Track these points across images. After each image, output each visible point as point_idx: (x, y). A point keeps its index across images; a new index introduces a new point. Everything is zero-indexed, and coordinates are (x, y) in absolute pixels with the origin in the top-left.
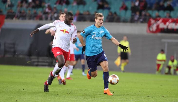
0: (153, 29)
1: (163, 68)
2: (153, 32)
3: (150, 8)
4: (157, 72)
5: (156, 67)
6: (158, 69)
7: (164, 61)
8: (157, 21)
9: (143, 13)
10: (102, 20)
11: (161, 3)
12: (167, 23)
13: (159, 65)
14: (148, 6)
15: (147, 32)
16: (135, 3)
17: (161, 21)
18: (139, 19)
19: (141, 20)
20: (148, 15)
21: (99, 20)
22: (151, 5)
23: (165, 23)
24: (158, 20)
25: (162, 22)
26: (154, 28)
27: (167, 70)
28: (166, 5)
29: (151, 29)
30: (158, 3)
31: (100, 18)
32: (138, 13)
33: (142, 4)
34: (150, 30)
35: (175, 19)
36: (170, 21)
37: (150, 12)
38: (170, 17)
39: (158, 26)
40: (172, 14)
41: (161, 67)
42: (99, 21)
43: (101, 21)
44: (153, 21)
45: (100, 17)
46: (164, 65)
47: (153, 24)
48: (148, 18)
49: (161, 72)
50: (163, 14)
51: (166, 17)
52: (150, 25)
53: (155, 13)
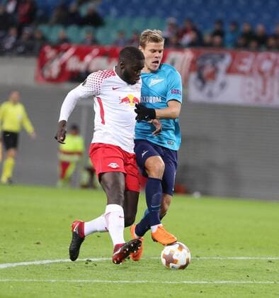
0: (51, 72)
1: (76, 172)
2: (51, 80)
3: (44, 20)
4: (60, 183)
5: (59, 169)
6: (63, 175)
7: (79, 153)
8: (61, 54)
9: (27, 31)
10: (160, 52)
11: (73, 7)
12: (88, 58)
13: (65, 165)
14: (40, 13)
15: (36, 78)
16: (5, 6)
17: (70, 52)
18: (15, 45)
19: (21, 49)
20: (38, 35)
21: (151, 50)
22: (47, 11)
23: (82, 59)
24: (66, 50)
25: (76, 54)
26: (54, 69)
27: (85, 177)
28: (84, 11)
29: (47, 73)
30: (64, 7)
31: (155, 46)
32: (13, 32)
33: (25, 9)
34: (43, 75)
35: (108, 47)
36: (95, 51)
37: (44, 29)
38: (95, 42)
39: (63, 66)
40: (100, 34)
41: (70, 171)
42: (150, 53)
43: (157, 54)
44: (50, 53)
45: (153, 44)
46: (78, 163)
47: (52, 60)
48: (38, 44)
49: (72, 182)
50: (78, 34)
51: (83, 42)
52: (43, 62)
53: (56, 33)
